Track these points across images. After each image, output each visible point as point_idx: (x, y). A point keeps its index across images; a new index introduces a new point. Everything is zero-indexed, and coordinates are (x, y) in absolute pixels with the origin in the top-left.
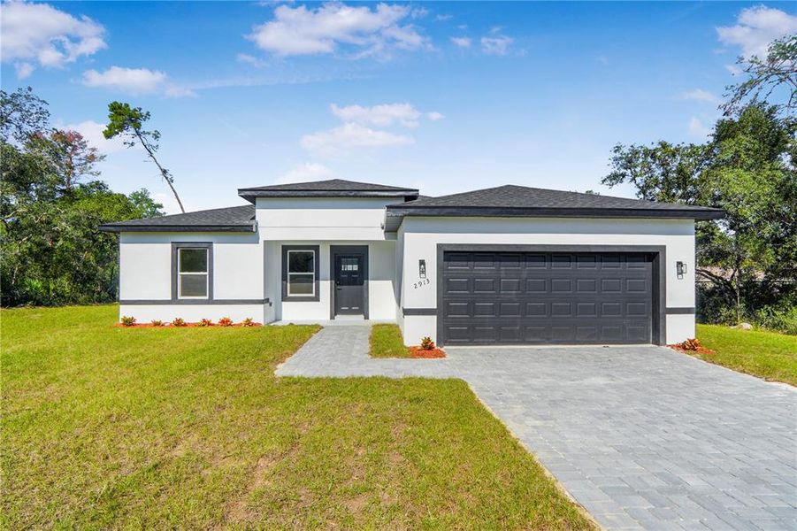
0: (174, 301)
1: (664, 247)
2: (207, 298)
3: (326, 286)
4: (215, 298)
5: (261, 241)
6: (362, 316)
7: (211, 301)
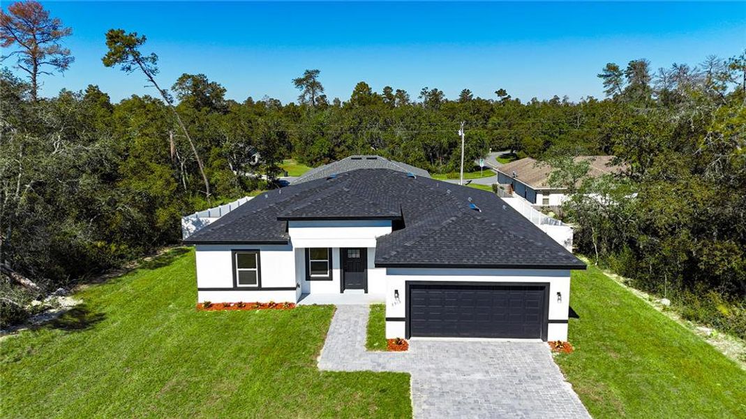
0: (235, 288)
1: (549, 283)
2: (257, 285)
3: (337, 273)
4: (263, 286)
5: (294, 249)
6: (363, 291)
7: (260, 288)
